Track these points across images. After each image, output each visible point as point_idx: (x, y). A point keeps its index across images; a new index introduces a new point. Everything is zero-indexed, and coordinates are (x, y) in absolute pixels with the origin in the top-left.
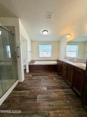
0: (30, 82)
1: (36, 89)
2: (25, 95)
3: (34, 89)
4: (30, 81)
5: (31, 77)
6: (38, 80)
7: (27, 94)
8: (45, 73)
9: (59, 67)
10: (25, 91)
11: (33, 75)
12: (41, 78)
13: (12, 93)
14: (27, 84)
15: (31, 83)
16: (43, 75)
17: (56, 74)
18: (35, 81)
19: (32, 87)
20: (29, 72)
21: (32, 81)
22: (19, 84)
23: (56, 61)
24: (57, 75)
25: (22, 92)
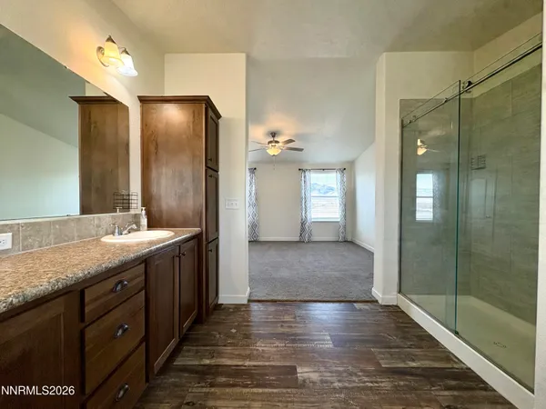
1: (357, 375)
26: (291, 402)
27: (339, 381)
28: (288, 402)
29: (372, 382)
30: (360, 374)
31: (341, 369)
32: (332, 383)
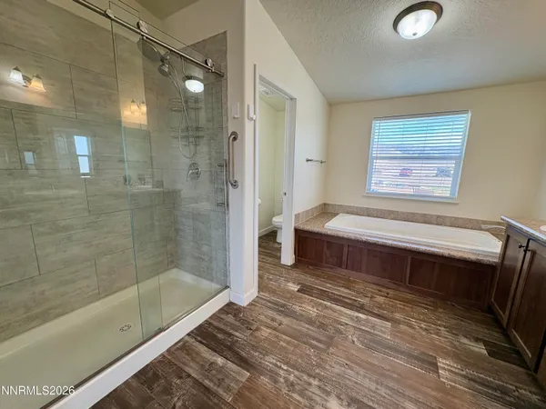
0: (273, 320)
1: (286, 380)
2: (221, 391)
3: (274, 378)
4: (279, 318)
5: (292, 296)
6: (322, 326)
7: (228, 389)
8: (381, 299)
9: (518, 286)
10: (230, 364)
11: (305, 289)
12: (344, 320)
13: (182, 347)
14: (257, 329)
15: (275, 329)
16: (361, 308)
17: (477, 340)
18: (304, 327)
19: (269, 361)
20: (294, 266)
21: (286, 321)
22: (228, 313)
23: (495, 234)
24: (481, 349)
25: (220, 361)
26: (371, 391)
27: (310, 384)
28: (375, 392)
29: (280, 367)
30: (282, 380)
31: (296, 396)
32: (319, 387)
